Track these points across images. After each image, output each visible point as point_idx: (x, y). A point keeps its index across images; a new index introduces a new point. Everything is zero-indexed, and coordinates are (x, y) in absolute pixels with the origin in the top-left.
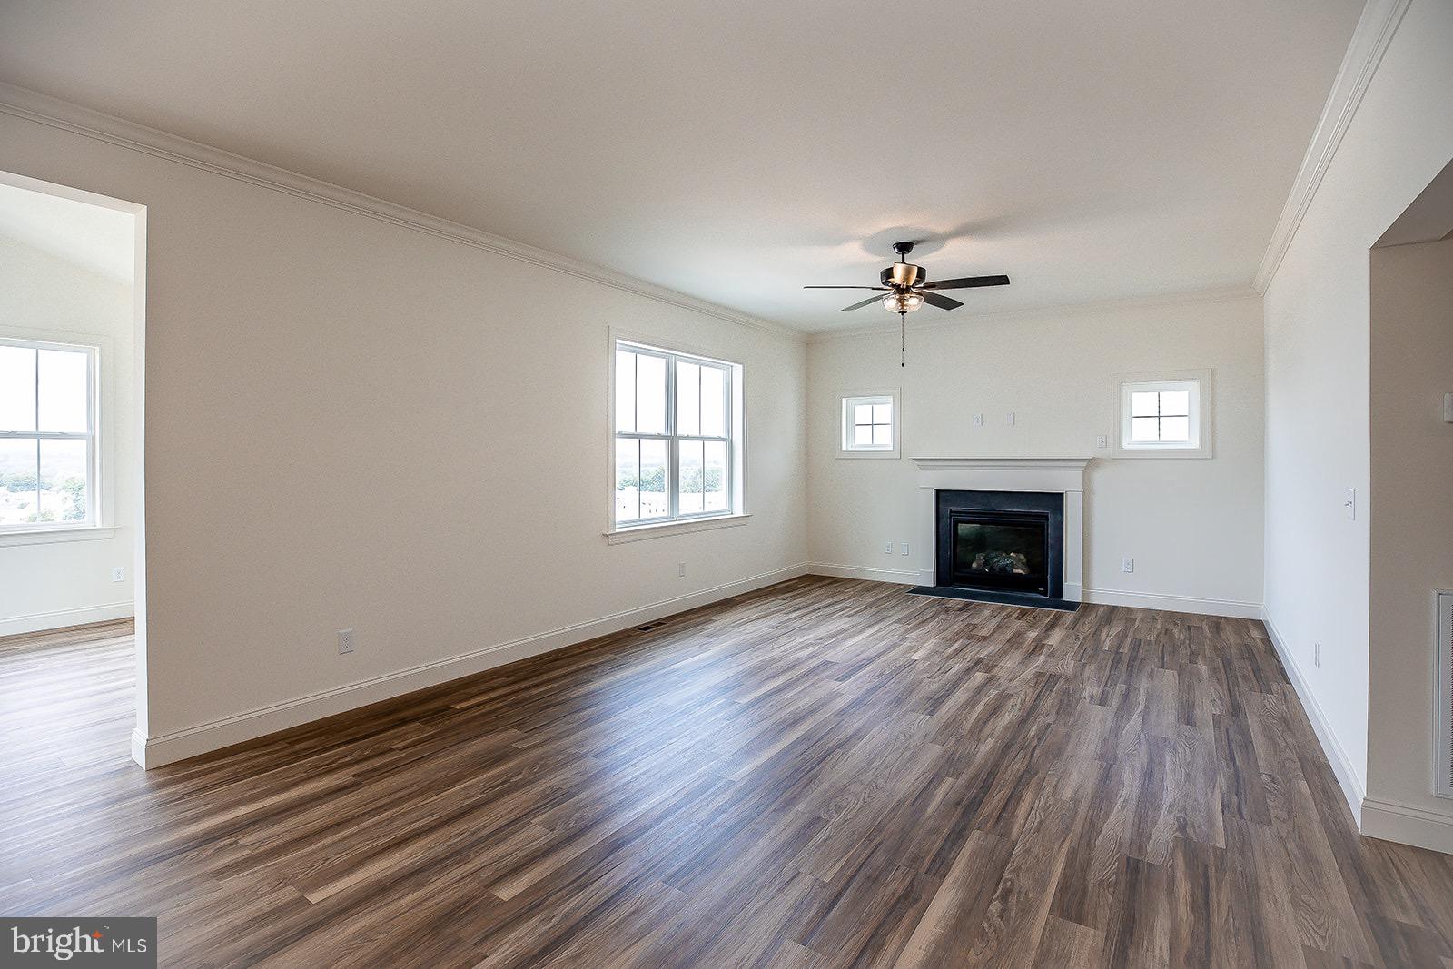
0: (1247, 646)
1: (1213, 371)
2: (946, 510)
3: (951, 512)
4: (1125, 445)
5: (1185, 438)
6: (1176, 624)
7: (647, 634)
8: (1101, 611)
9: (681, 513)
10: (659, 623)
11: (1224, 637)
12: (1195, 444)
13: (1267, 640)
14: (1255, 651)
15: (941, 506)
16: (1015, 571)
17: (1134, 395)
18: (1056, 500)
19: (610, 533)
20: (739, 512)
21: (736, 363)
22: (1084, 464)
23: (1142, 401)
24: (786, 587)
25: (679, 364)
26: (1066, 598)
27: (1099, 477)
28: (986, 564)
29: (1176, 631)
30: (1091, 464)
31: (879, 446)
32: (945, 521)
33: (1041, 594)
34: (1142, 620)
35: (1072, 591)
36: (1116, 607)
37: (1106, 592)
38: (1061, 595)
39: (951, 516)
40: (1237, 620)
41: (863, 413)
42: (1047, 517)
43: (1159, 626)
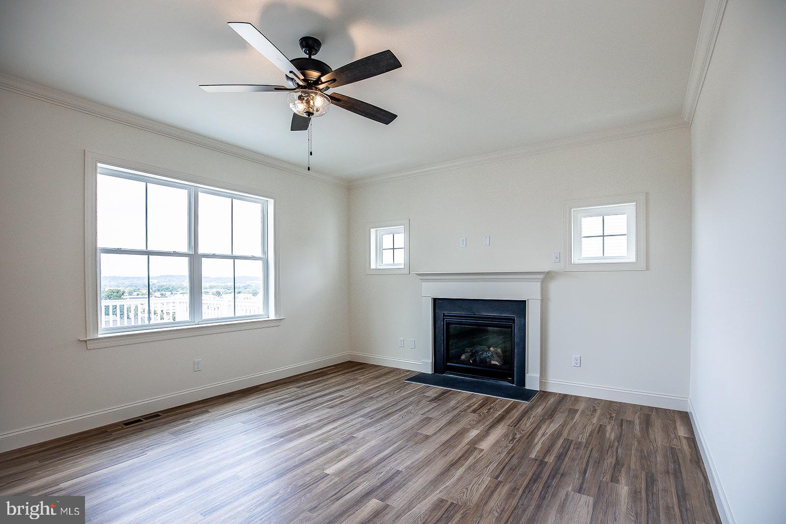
0: (672, 449)
1: (647, 194)
2: (440, 314)
3: (444, 315)
4: (575, 259)
5: (625, 254)
6: (611, 417)
7: (131, 428)
8: (552, 400)
9: (204, 318)
10: (155, 416)
11: (652, 437)
12: (633, 259)
13: (692, 440)
14: (680, 456)
15: (437, 311)
16: (493, 362)
17: (583, 219)
18: (520, 306)
19: (88, 338)
20: (272, 316)
21: (270, 198)
22: (541, 276)
23: (590, 224)
24: (321, 373)
25: (200, 195)
26: (528, 386)
27: (554, 287)
28: (471, 356)
29: (609, 428)
30: (547, 277)
31: (396, 265)
32: (440, 323)
33: (509, 382)
34: (583, 412)
35: (532, 382)
36: (565, 396)
37: (557, 385)
38: (524, 385)
39: (444, 319)
40: (666, 411)
41: (387, 241)
42: (514, 320)
43: (595, 421)
